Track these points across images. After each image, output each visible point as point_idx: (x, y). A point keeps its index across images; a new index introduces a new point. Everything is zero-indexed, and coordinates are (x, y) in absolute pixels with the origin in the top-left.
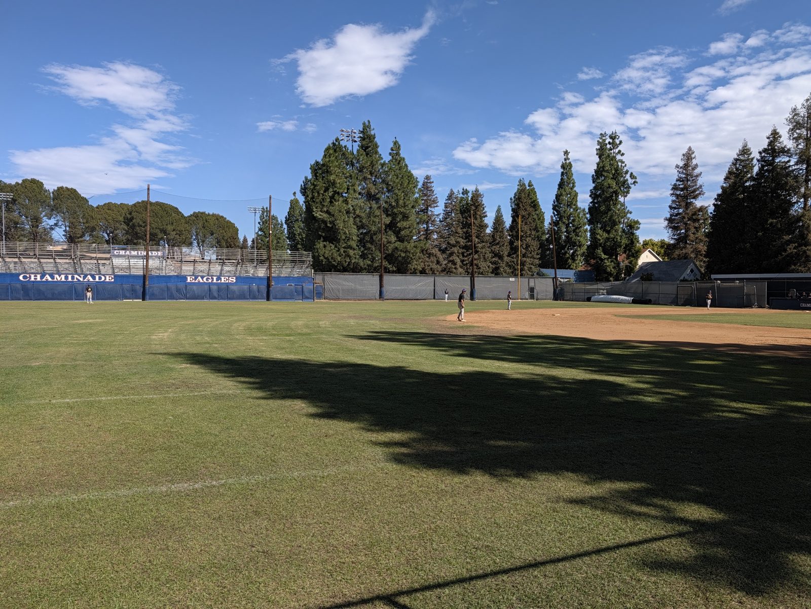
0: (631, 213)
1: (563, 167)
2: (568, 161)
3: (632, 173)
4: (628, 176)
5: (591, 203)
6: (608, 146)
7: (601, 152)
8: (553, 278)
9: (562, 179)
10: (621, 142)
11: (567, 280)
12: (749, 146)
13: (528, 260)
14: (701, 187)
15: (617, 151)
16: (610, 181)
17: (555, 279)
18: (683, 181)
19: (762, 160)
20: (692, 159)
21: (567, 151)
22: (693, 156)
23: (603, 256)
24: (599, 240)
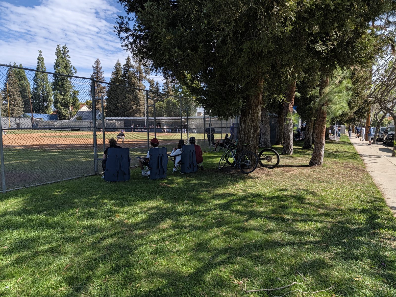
0: (75, 87)
1: (39, 59)
2: (41, 56)
3: (74, 67)
4: (72, 69)
5: (54, 80)
6: (62, 52)
7: (58, 54)
8: (31, 118)
9: (38, 65)
10: (68, 51)
11: (39, 119)
12: (120, 62)
13: (16, 108)
14: (103, 77)
15: (66, 55)
16: (63, 70)
17: (32, 118)
18: (96, 74)
19: (124, 69)
20: (99, 64)
21: (40, 51)
22: (100, 63)
23: (61, 107)
24: (59, 99)
